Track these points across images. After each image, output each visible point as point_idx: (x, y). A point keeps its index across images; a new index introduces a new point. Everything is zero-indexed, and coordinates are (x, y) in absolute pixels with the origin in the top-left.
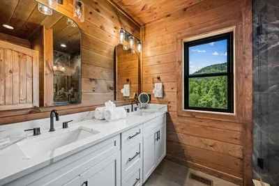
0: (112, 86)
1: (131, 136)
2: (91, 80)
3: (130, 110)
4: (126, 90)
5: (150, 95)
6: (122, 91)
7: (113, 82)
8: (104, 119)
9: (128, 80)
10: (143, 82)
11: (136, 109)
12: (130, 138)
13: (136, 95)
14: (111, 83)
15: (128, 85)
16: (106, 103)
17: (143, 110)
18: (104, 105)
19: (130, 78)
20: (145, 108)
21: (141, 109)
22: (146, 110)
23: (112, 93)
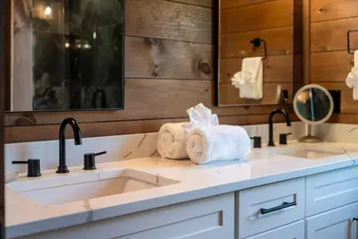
0: (207, 60)
1: (266, 207)
2: (148, 42)
3: (264, 143)
4: (249, 77)
5: (336, 95)
6: (238, 79)
7: (209, 48)
8: (187, 159)
9: (256, 42)
10: (312, 48)
11: (283, 140)
12: (263, 211)
13: (285, 93)
14: (205, 51)
15: (258, 60)
16: (190, 112)
17: (309, 145)
18: (186, 118)
19: (263, 34)
20: (319, 138)
21: (303, 140)
22: (318, 146)
23: (206, 83)
